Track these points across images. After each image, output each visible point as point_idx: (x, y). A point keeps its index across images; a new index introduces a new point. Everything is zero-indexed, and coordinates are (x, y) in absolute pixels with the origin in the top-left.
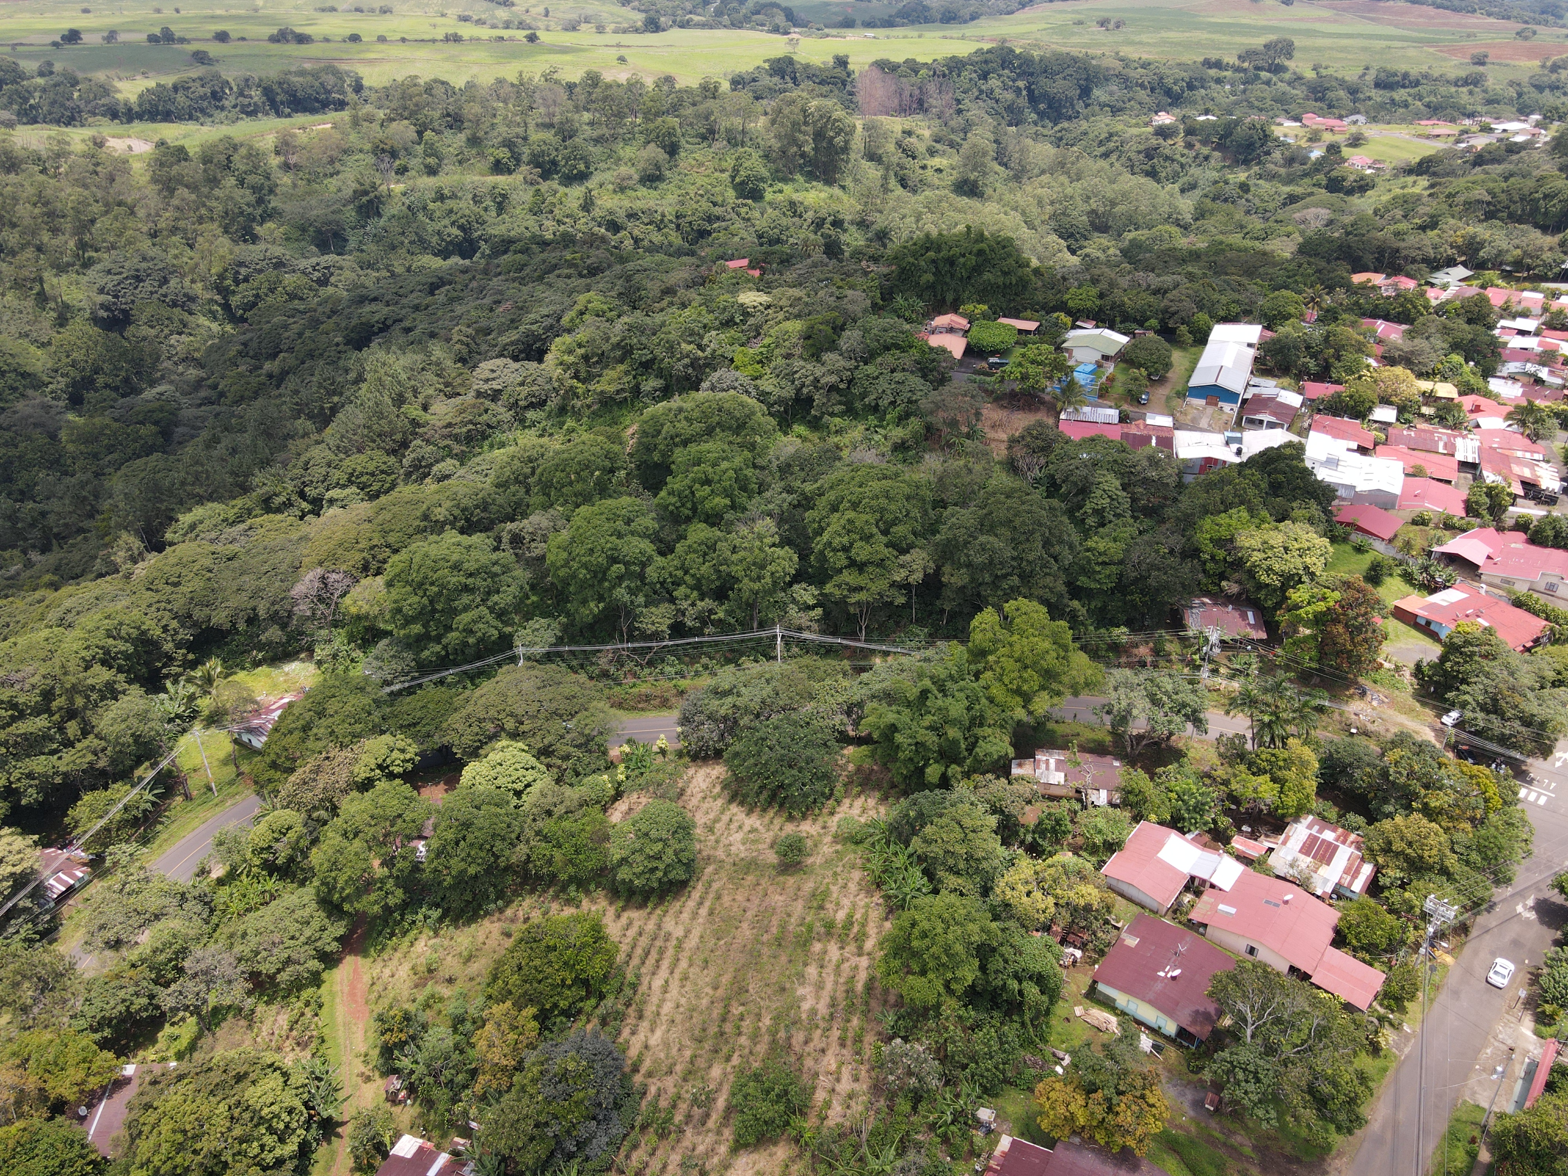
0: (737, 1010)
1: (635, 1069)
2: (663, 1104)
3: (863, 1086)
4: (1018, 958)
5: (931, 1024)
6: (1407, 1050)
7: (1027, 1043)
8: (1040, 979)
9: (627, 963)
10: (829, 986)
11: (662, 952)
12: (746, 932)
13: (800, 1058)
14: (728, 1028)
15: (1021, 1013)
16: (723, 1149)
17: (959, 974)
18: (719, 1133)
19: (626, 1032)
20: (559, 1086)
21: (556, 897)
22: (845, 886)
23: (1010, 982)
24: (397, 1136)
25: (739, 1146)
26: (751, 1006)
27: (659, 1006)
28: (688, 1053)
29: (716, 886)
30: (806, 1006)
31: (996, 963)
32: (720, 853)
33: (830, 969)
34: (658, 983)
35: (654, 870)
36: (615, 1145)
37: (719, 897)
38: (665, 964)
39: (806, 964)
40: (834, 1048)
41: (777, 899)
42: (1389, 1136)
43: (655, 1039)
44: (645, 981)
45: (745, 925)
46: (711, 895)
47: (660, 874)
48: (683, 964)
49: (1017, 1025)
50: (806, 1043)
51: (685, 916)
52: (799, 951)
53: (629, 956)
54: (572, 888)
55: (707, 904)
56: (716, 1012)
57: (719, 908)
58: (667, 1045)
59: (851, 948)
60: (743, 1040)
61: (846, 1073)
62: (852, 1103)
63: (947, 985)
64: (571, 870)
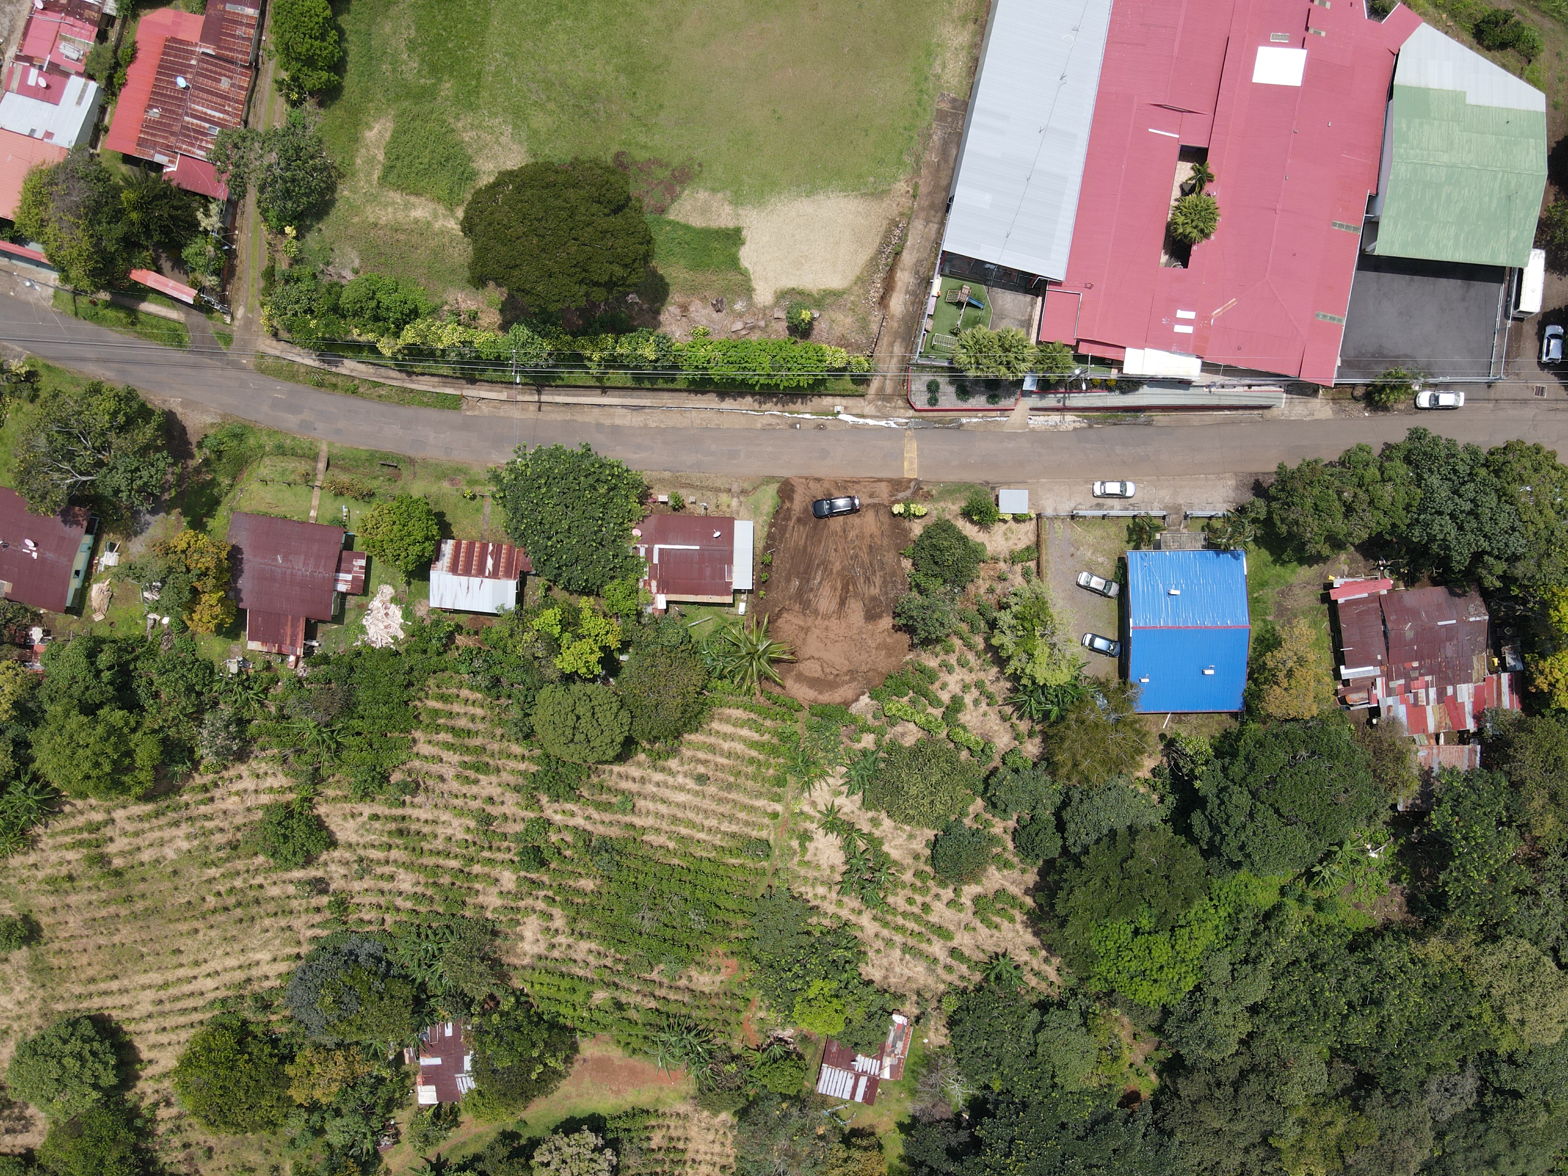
0: (212, 901)
1: (298, 956)
2: (318, 918)
3: (243, 769)
4: (80, 678)
5: (172, 732)
6: (19, 349)
7: (152, 653)
8: (92, 655)
9: (201, 1023)
10: (157, 834)
11: (176, 999)
12: (126, 934)
13: (238, 829)
14: (231, 901)
15: (128, 662)
16: (336, 854)
17: (121, 723)
18: (326, 864)
19: (267, 984)
20: (346, 1000)
21: (152, 1134)
22: (35, 866)
23: (105, 680)
24: (421, 1109)
25: (332, 843)
26: (203, 892)
27: (233, 969)
28: (267, 922)
29: (78, 989)
30: (185, 845)
31: (94, 696)
32: (34, 1007)
33: (139, 841)
34: (210, 983)
35: (94, 1054)
36: (366, 938)
37: (92, 980)
38: (187, 988)
39: (142, 864)
40: (219, 805)
41: (74, 922)
42: (115, 365)
43: (264, 956)
44: (210, 996)
45: (116, 939)
46: (92, 988)
47: (96, 1045)
48: (181, 972)
49: (139, 664)
50: (222, 830)
51: (125, 1000)
52: (127, 877)
53: (192, 1025)
54: (139, 1123)
55: (103, 986)
56: (221, 918)
57: (107, 972)
58: (265, 945)
59: (108, 831)
60: (238, 883)
61: (238, 786)
62: (261, 772)
63: (134, 730)
64: (123, 1133)
